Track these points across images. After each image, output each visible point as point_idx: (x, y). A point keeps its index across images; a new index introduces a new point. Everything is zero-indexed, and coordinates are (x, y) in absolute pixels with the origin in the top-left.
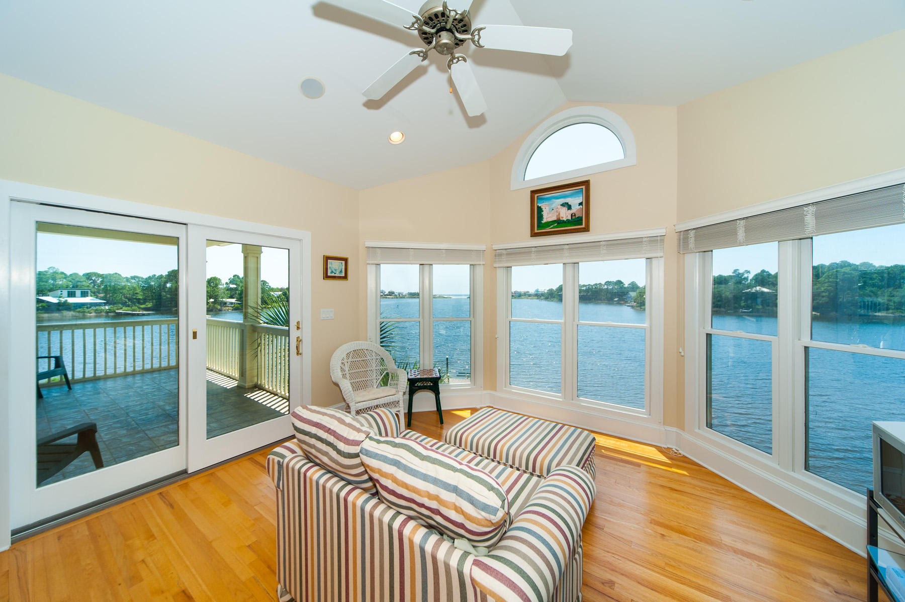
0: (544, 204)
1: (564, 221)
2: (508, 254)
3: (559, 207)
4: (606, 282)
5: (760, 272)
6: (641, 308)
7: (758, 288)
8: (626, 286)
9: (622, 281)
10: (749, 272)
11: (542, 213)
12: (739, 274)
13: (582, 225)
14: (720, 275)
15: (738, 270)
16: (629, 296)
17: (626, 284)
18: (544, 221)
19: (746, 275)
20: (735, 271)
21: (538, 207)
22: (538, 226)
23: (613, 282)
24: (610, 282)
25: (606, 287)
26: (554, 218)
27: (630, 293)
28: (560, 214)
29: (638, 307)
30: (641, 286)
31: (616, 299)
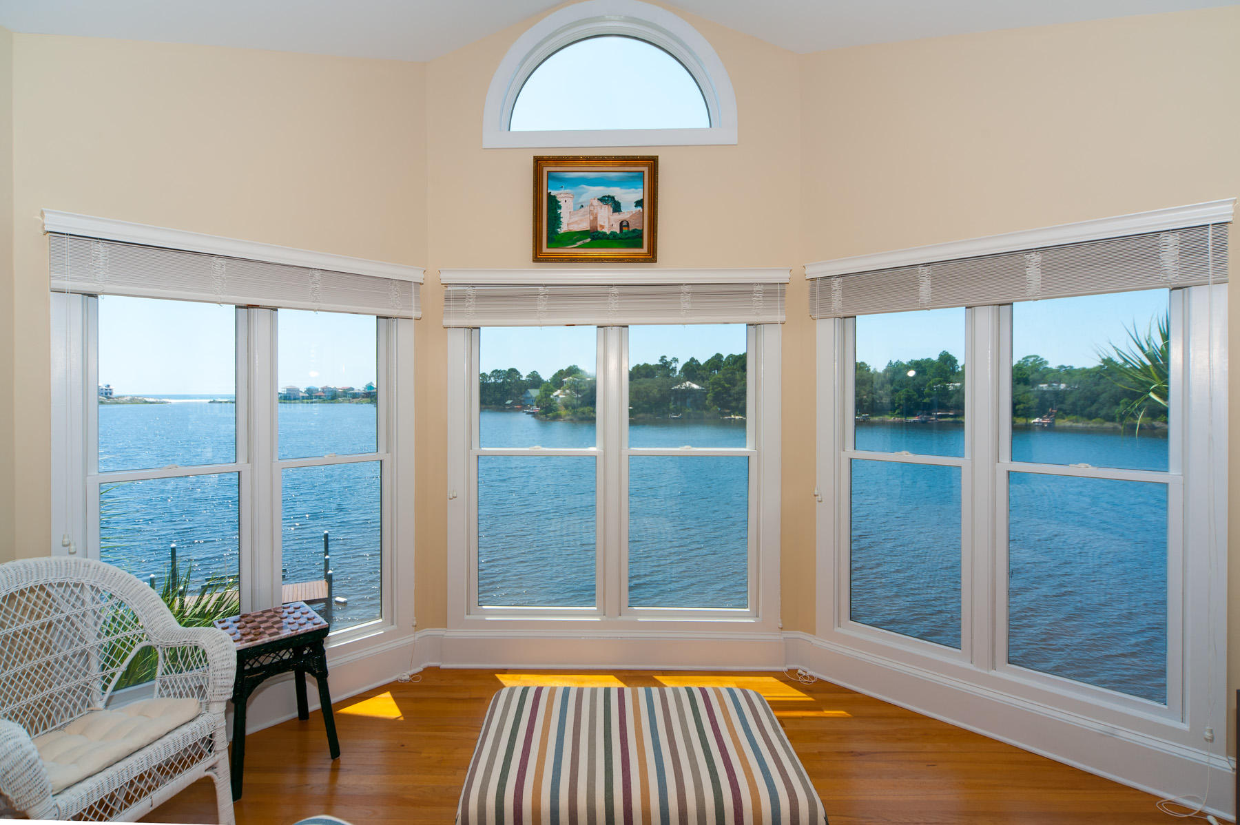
0: (562, 191)
1: (604, 234)
2: (479, 297)
3: (596, 202)
4: (493, 372)
5: (689, 361)
6: (547, 417)
7: (688, 383)
8: (524, 378)
9: (518, 370)
10: (676, 360)
11: (559, 211)
12: (667, 362)
13: (642, 247)
14: (645, 364)
15: (665, 357)
16: (528, 396)
17: (525, 374)
18: (564, 229)
19: (673, 365)
20: (663, 358)
21: (549, 195)
22: (550, 240)
23: (504, 371)
24: (499, 371)
25: (493, 380)
26: (585, 226)
27: (529, 390)
28: (596, 218)
29: (541, 414)
30: (545, 380)
31: (509, 402)
